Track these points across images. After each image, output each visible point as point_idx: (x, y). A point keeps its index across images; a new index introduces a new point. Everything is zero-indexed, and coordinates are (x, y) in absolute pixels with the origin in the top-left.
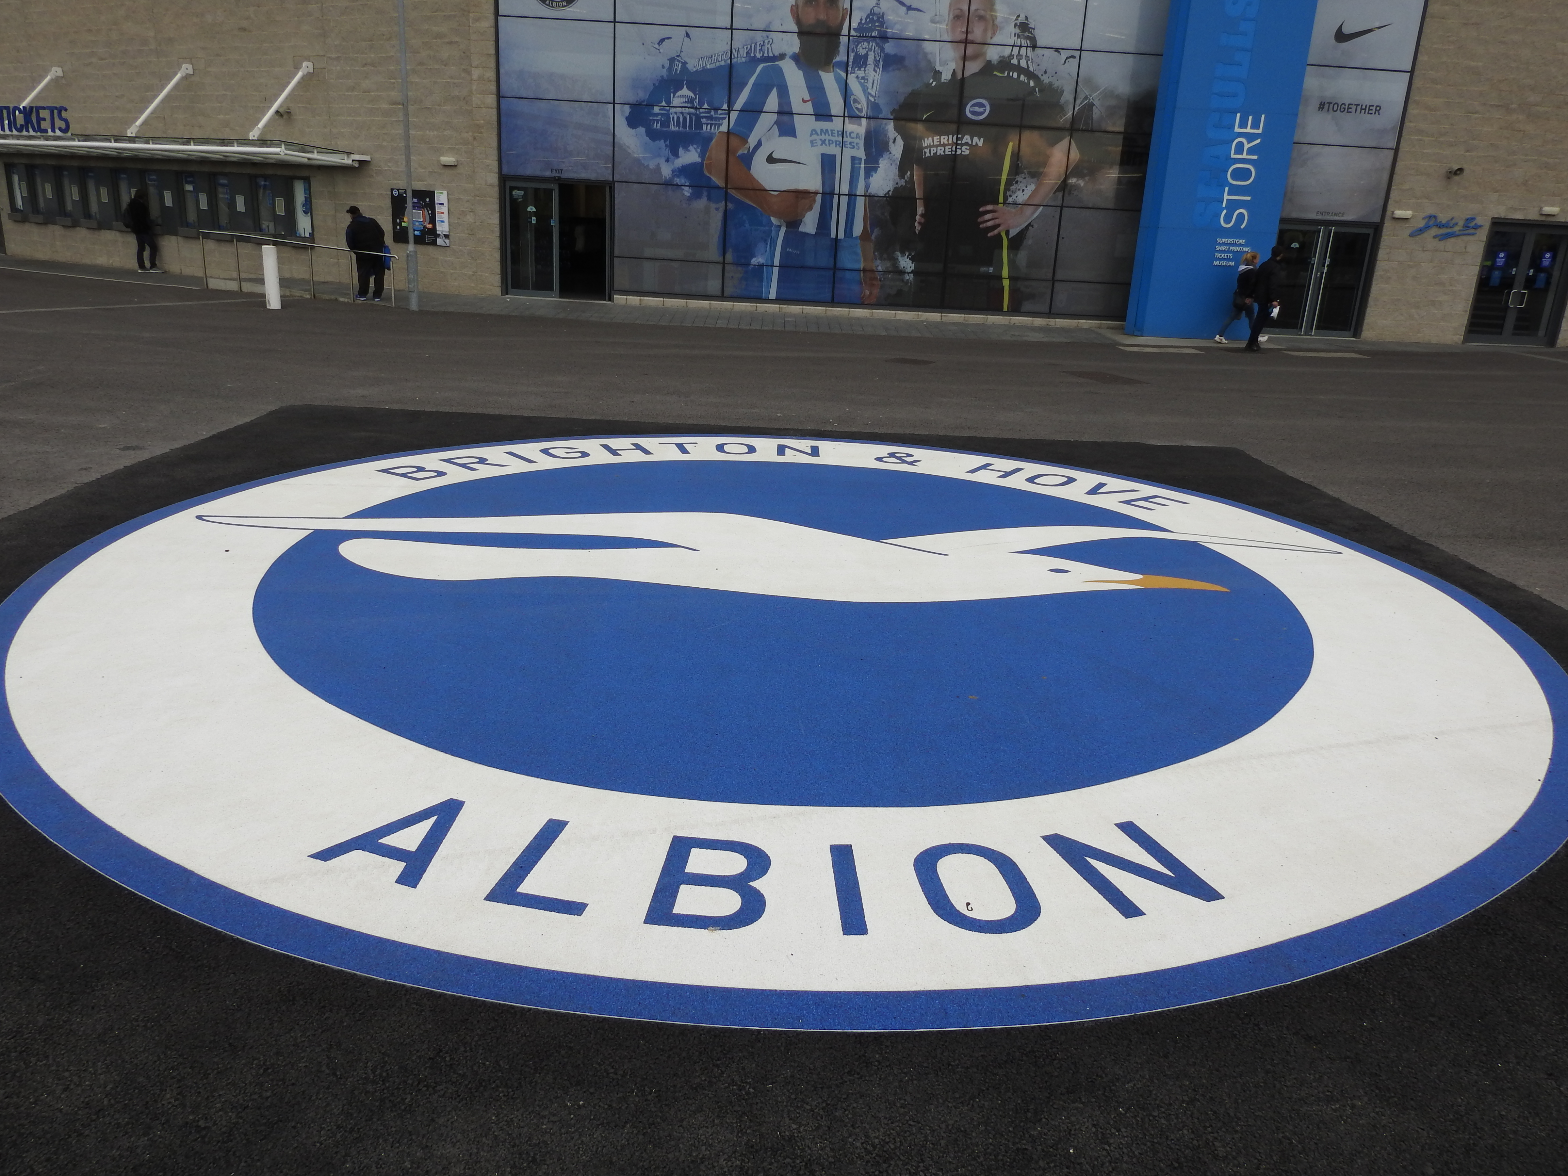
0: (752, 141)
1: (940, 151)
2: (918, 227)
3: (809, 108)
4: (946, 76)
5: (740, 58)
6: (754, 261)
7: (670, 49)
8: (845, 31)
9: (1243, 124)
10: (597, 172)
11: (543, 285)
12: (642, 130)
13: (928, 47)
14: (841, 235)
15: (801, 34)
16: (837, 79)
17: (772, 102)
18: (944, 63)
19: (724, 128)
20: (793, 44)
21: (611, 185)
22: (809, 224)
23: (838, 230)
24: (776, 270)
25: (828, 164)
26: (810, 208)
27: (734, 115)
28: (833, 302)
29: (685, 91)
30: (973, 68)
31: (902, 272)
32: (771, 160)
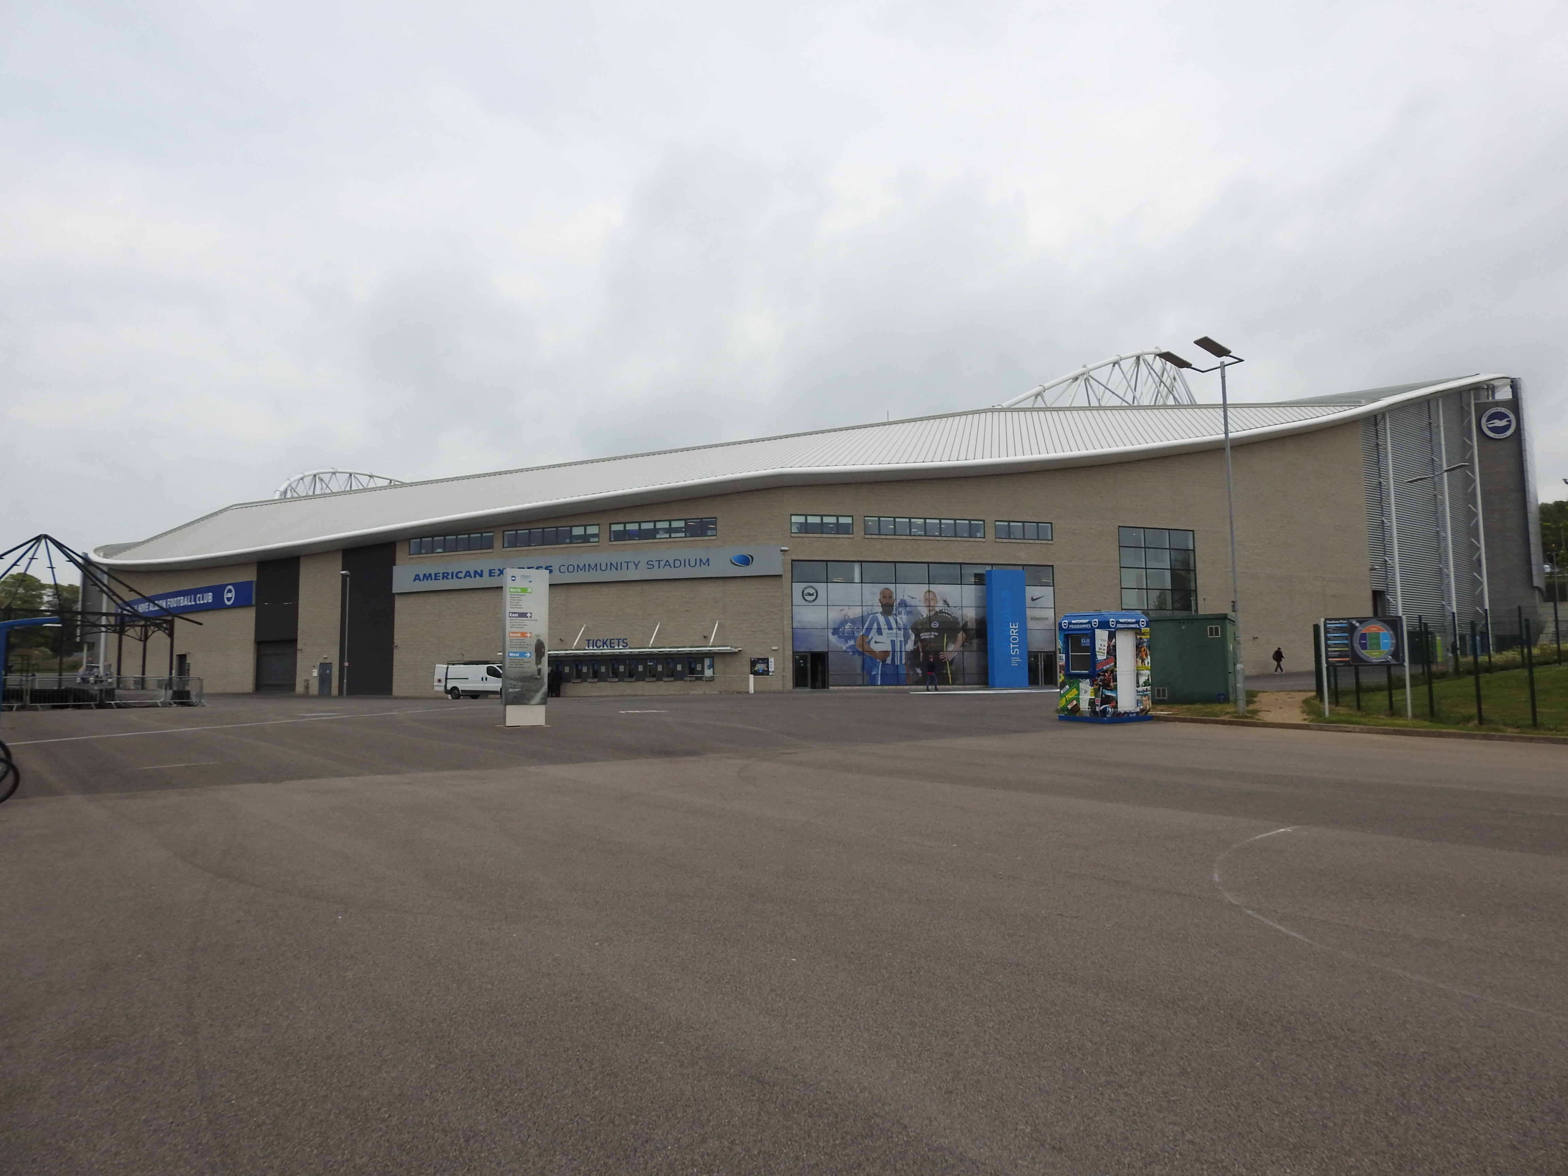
0: (870, 637)
1: (926, 637)
2: (921, 660)
3: (886, 627)
4: (925, 616)
5: (865, 614)
6: (873, 673)
7: (844, 613)
8: (895, 605)
9: (1012, 626)
10: (824, 649)
11: (805, 685)
12: (837, 636)
13: (919, 608)
14: (899, 664)
15: (882, 606)
16: (894, 618)
17: (875, 626)
18: (924, 612)
19: (861, 634)
20: (880, 609)
21: (827, 653)
22: (889, 661)
23: (897, 662)
24: (879, 676)
25: (893, 642)
26: (889, 656)
27: (864, 630)
28: (898, 685)
29: (849, 624)
30: (932, 613)
31: (918, 674)
32: (876, 642)
